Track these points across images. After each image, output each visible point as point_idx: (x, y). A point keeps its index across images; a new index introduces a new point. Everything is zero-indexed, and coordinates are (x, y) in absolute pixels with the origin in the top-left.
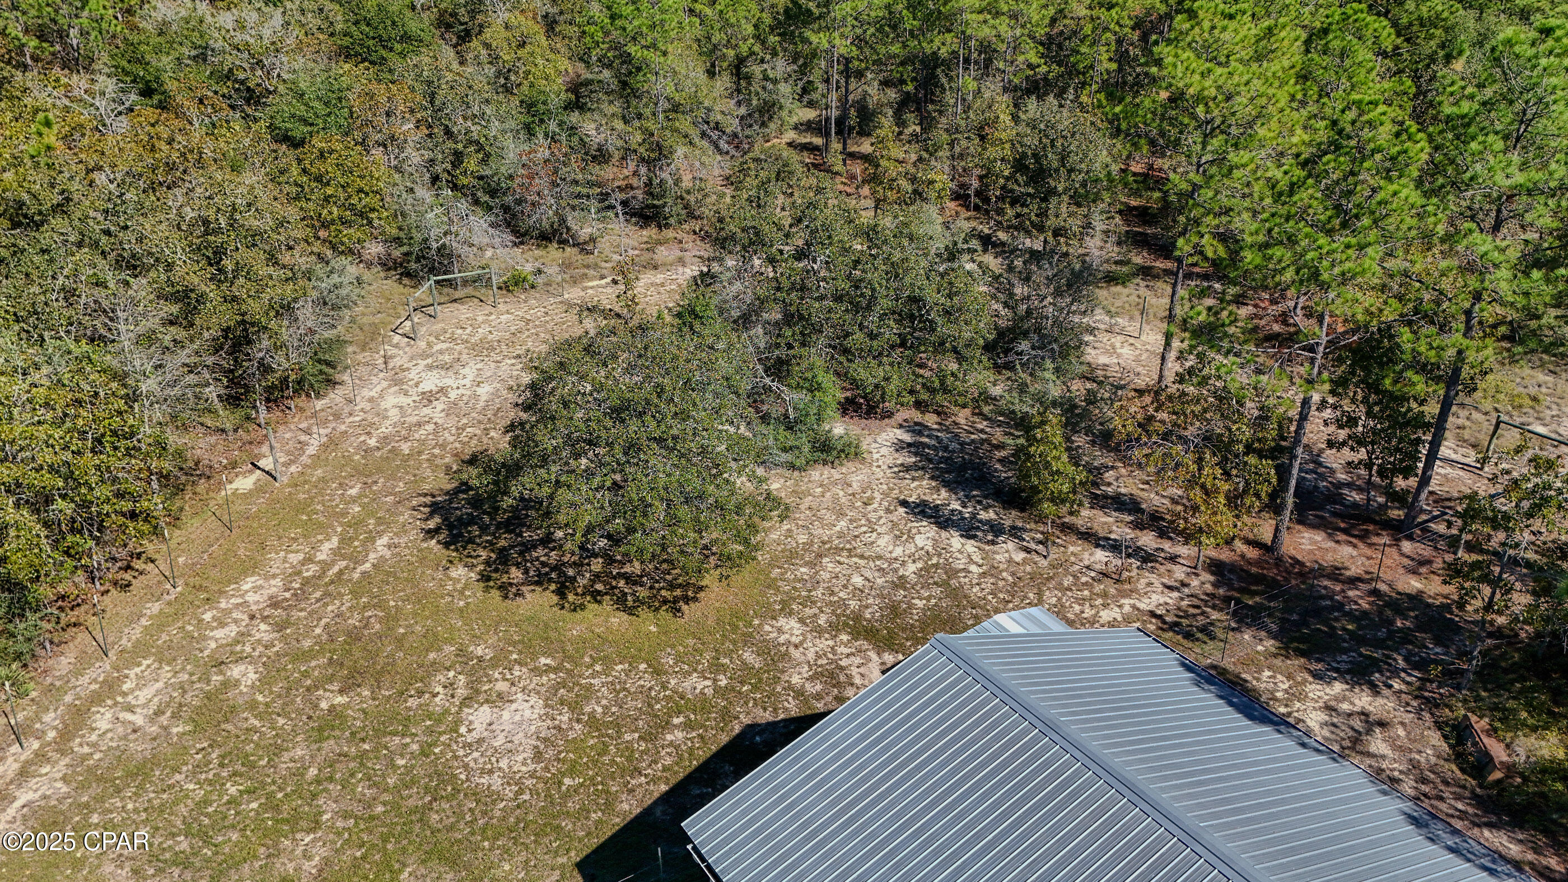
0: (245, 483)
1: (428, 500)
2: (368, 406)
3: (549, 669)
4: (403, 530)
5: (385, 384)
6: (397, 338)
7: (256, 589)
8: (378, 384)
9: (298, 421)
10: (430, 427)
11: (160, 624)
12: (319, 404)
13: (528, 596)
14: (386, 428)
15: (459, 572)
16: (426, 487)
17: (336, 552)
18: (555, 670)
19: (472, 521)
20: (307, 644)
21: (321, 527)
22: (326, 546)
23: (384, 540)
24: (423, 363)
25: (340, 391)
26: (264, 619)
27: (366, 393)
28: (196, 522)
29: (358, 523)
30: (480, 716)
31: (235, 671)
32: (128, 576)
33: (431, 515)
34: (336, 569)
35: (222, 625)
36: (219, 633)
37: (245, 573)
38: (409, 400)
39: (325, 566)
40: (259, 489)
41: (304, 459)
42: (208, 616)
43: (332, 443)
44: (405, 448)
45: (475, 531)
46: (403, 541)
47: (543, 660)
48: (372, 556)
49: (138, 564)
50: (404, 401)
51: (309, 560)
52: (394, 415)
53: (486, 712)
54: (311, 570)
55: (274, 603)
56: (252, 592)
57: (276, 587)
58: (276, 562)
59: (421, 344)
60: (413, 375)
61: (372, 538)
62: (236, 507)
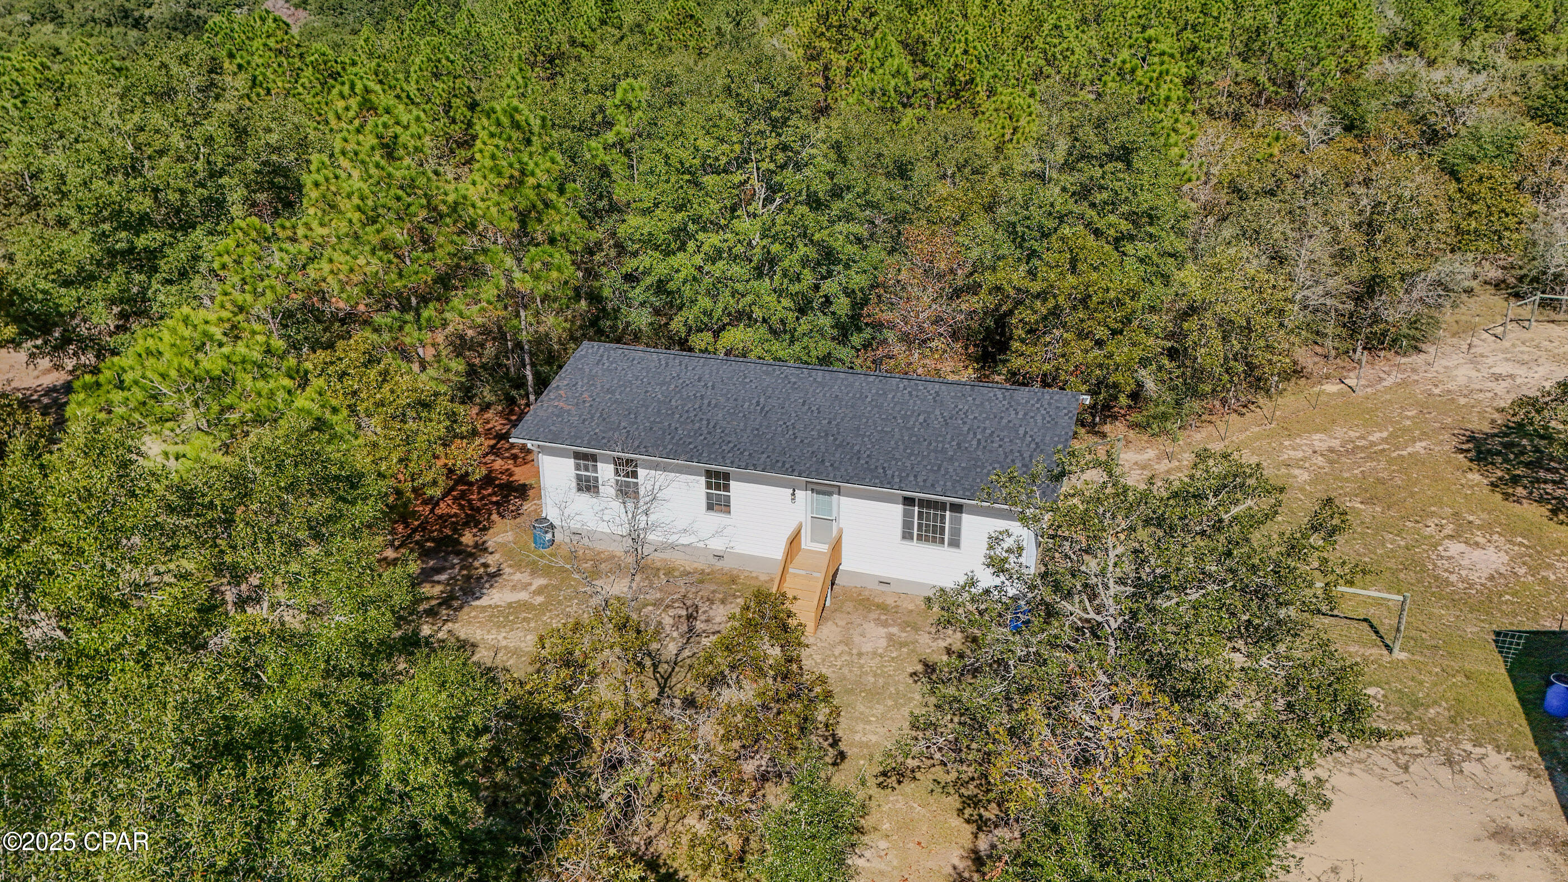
0: (1332, 388)
1: (1468, 433)
2: (1442, 370)
3: (1521, 544)
4: (1441, 443)
5: (1462, 361)
6: (1485, 335)
7: (1321, 440)
8: (1456, 359)
9: (1381, 365)
10: (1489, 395)
11: (1257, 437)
12: (1404, 360)
13: (1526, 505)
14: (1451, 386)
15: (1475, 477)
16: (1470, 426)
17: (1384, 440)
18: (1527, 547)
19: (1499, 453)
20: (1346, 475)
21: (1377, 425)
22: (1378, 435)
23: (1424, 444)
24: (1501, 356)
25: (1422, 356)
26: (1322, 455)
27: (1444, 362)
28: (1293, 398)
29: (1405, 430)
30: (1455, 548)
31: (1296, 472)
32: (1244, 410)
33: (1468, 441)
34: (1380, 447)
35: (1294, 449)
36: (1292, 453)
37: (1317, 431)
38: (1480, 375)
39: (1373, 444)
40: (1341, 394)
41: (1379, 387)
42: (1286, 443)
43: (1404, 383)
44: (1462, 401)
45: (1499, 460)
46: (1437, 449)
47: (1519, 539)
48: (1410, 450)
49: (1252, 407)
50: (1474, 374)
51: (1362, 437)
52: (1462, 380)
53: (1462, 547)
54: (1362, 443)
55: (1331, 450)
56: (1320, 441)
57: (1335, 443)
58: (1339, 432)
59: (1506, 344)
60: (1490, 361)
61: (1414, 440)
62: (1323, 398)
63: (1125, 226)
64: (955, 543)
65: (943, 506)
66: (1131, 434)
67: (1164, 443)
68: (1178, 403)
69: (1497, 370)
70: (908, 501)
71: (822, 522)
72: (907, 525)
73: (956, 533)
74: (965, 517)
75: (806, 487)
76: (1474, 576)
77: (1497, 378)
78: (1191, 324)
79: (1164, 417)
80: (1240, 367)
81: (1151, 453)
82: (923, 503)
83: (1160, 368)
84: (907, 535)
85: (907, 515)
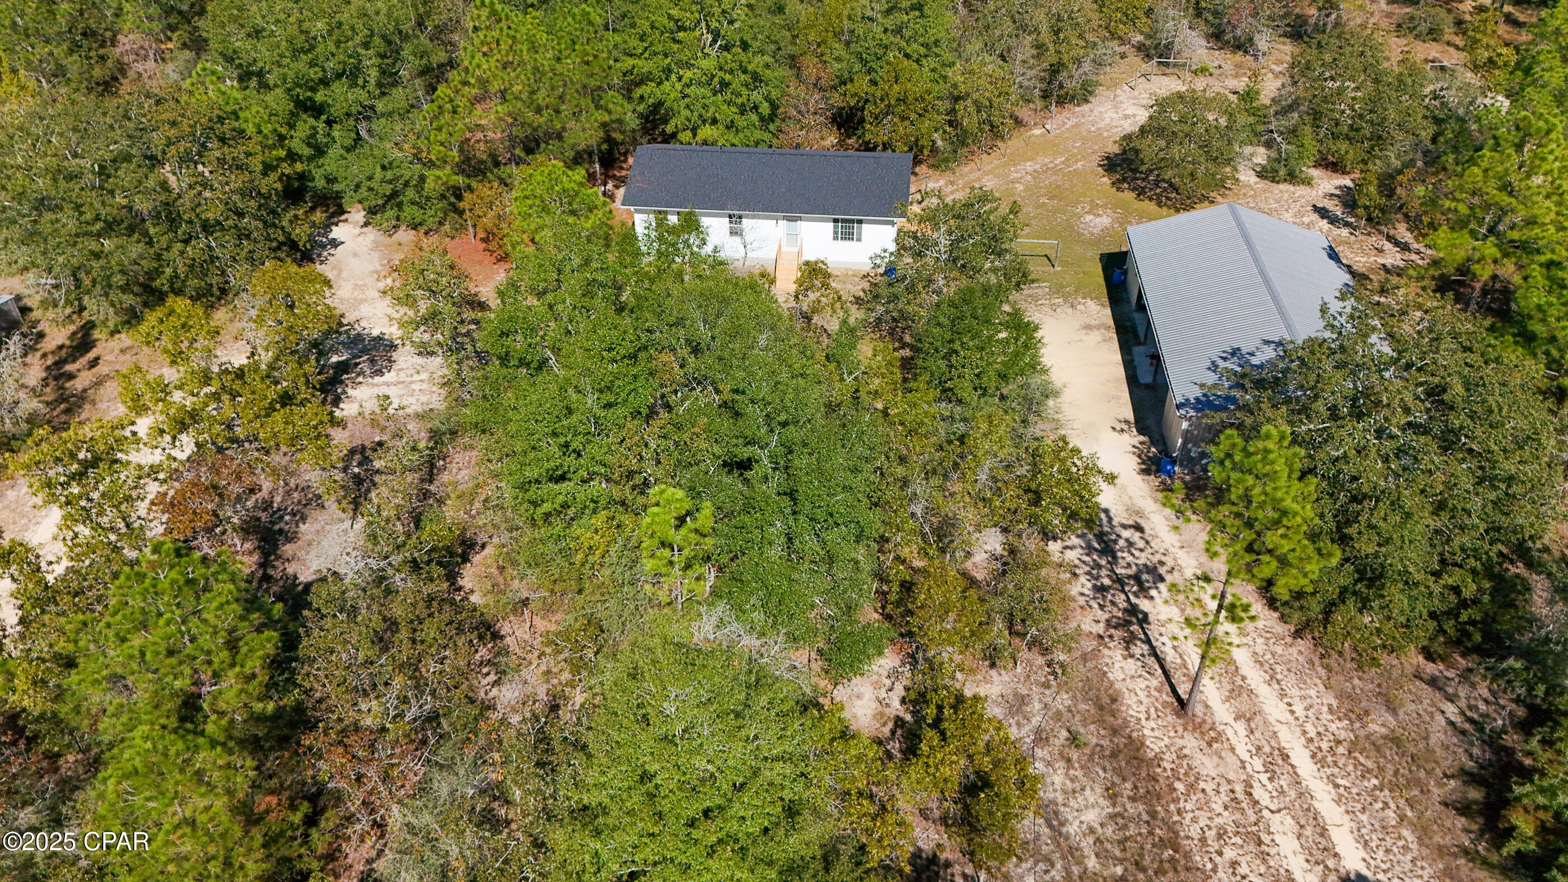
0: (1037, 132)
1: (1106, 154)
2: (1098, 114)
3: (1119, 213)
4: (1091, 162)
5: (1110, 107)
6: (1126, 87)
8: (1108, 105)
9: (1066, 113)
11: (997, 167)
12: (1077, 109)
13: (1126, 192)
14: (1101, 125)
15: (1105, 179)
16: (1107, 150)
17: (1063, 163)
18: (1121, 213)
19: (1119, 165)
20: (1042, 185)
21: (1060, 153)
22: (1059, 160)
23: (1082, 163)
24: (1131, 102)
25: (1089, 105)
26: (1031, 175)
27: (1100, 109)
28: (1016, 140)
29: (1074, 155)
30: (1089, 218)
32: (990, 151)
33: (1105, 160)
34: (1060, 167)
35: (1016, 172)
36: (1013, 175)
37: (1029, 160)
38: (1117, 116)
39: (1056, 165)
40: (1042, 135)
41: (1063, 128)
42: (1012, 169)
43: (1076, 125)
44: (1105, 134)
45: (1119, 168)
46: (1089, 165)
47: (1119, 210)
48: (1074, 167)
49: (994, 149)
50: (1115, 116)
51: (1052, 162)
52: (1107, 121)
53: (1092, 217)
54: (1051, 165)
55: (1035, 171)
56: (1029, 166)
57: (1037, 167)
58: (1040, 159)
59: (1136, 93)
60: (1124, 106)
61: (1077, 161)
62: (1033, 139)
63: (923, 51)
64: (859, 240)
65: (852, 221)
66: (930, 172)
67: (949, 176)
68: (955, 151)
69: (1127, 112)
70: (836, 221)
71: (792, 237)
72: (836, 233)
73: (860, 234)
74: (864, 226)
75: (784, 218)
76: (1095, 231)
77: (1126, 117)
78: (960, 106)
79: (946, 160)
80: (987, 128)
81: (942, 182)
82: (844, 221)
83: (945, 132)
84: (836, 238)
85: (836, 227)
